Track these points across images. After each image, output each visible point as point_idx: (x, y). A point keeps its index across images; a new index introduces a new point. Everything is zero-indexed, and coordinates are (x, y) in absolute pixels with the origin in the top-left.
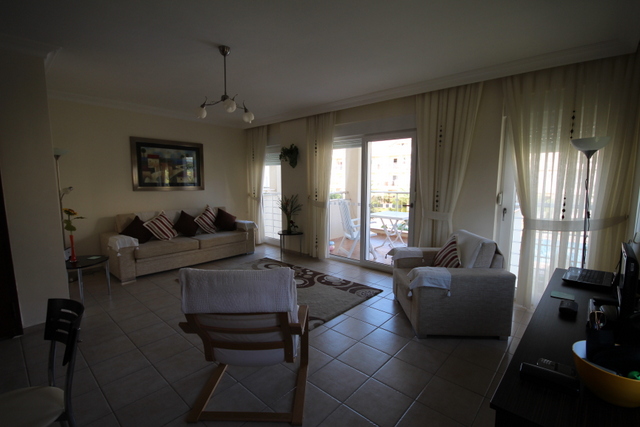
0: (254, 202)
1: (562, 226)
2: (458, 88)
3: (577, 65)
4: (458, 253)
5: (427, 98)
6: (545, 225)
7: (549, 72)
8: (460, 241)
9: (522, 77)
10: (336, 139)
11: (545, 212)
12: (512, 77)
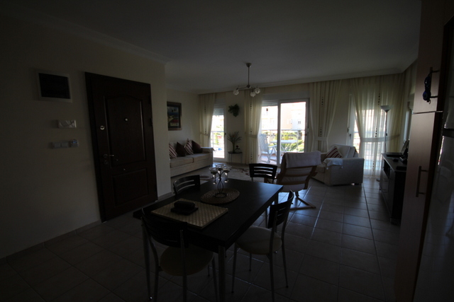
0: (205, 137)
1: (376, 140)
2: (330, 81)
3: (381, 76)
4: (339, 152)
5: (315, 84)
6: (369, 140)
7: (370, 78)
8: (338, 148)
9: (359, 79)
10: (263, 102)
11: (369, 135)
12: (355, 78)
